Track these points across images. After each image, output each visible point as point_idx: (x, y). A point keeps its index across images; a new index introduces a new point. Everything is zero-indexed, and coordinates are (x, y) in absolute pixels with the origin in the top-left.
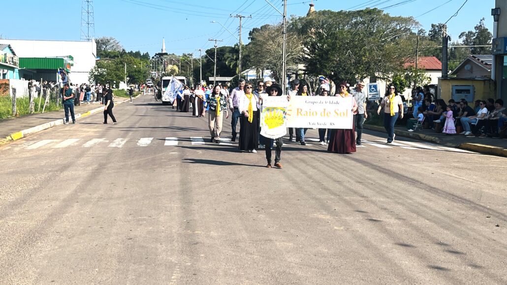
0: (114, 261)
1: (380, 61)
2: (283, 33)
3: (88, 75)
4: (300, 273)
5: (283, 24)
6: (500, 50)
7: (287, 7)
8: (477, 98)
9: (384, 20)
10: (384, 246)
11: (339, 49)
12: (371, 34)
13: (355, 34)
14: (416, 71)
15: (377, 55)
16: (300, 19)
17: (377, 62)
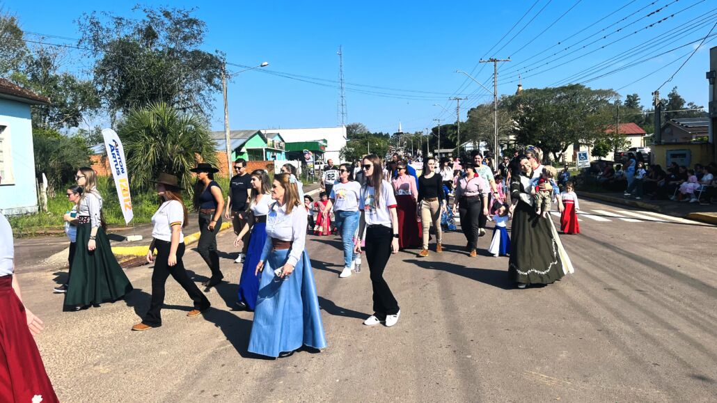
1: (583, 130)
2: (494, 110)
3: (338, 154)
5: (494, 102)
7: (497, 89)
8: (695, 161)
9: (585, 94)
11: (546, 121)
12: (574, 106)
13: (559, 108)
15: (580, 124)
16: (510, 97)
17: (580, 131)
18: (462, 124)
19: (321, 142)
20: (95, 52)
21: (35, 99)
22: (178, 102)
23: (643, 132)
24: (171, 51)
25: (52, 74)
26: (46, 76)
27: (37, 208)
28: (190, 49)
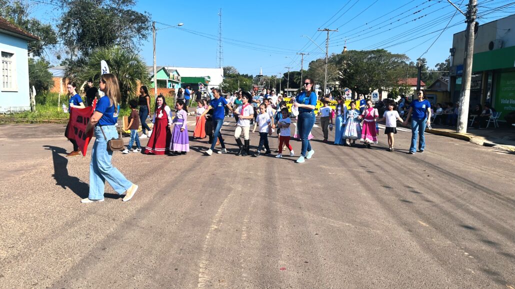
0: (201, 186)
1: (384, 80)
2: (326, 63)
4: (300, 197)
5: (326, 58)
6: (454, 74)
7: (328, 48)
9: (387, 56)
10: (354, 184)
11: (360, 73)
12: (379, 64)
13: (369, 65)
14: (406, 87)
15: (382, 77)
16: (338, 55)
17: (382, 81)
18: (304, 72)
19: (206, 78)
20: (62, 7)
21: (31, 37)
22: (117, 44)
23: (424, 84)
24: (112, 9)
25: (24, 18)
26: (21, 19)
27: (30, 108)
28: (125, 8)
